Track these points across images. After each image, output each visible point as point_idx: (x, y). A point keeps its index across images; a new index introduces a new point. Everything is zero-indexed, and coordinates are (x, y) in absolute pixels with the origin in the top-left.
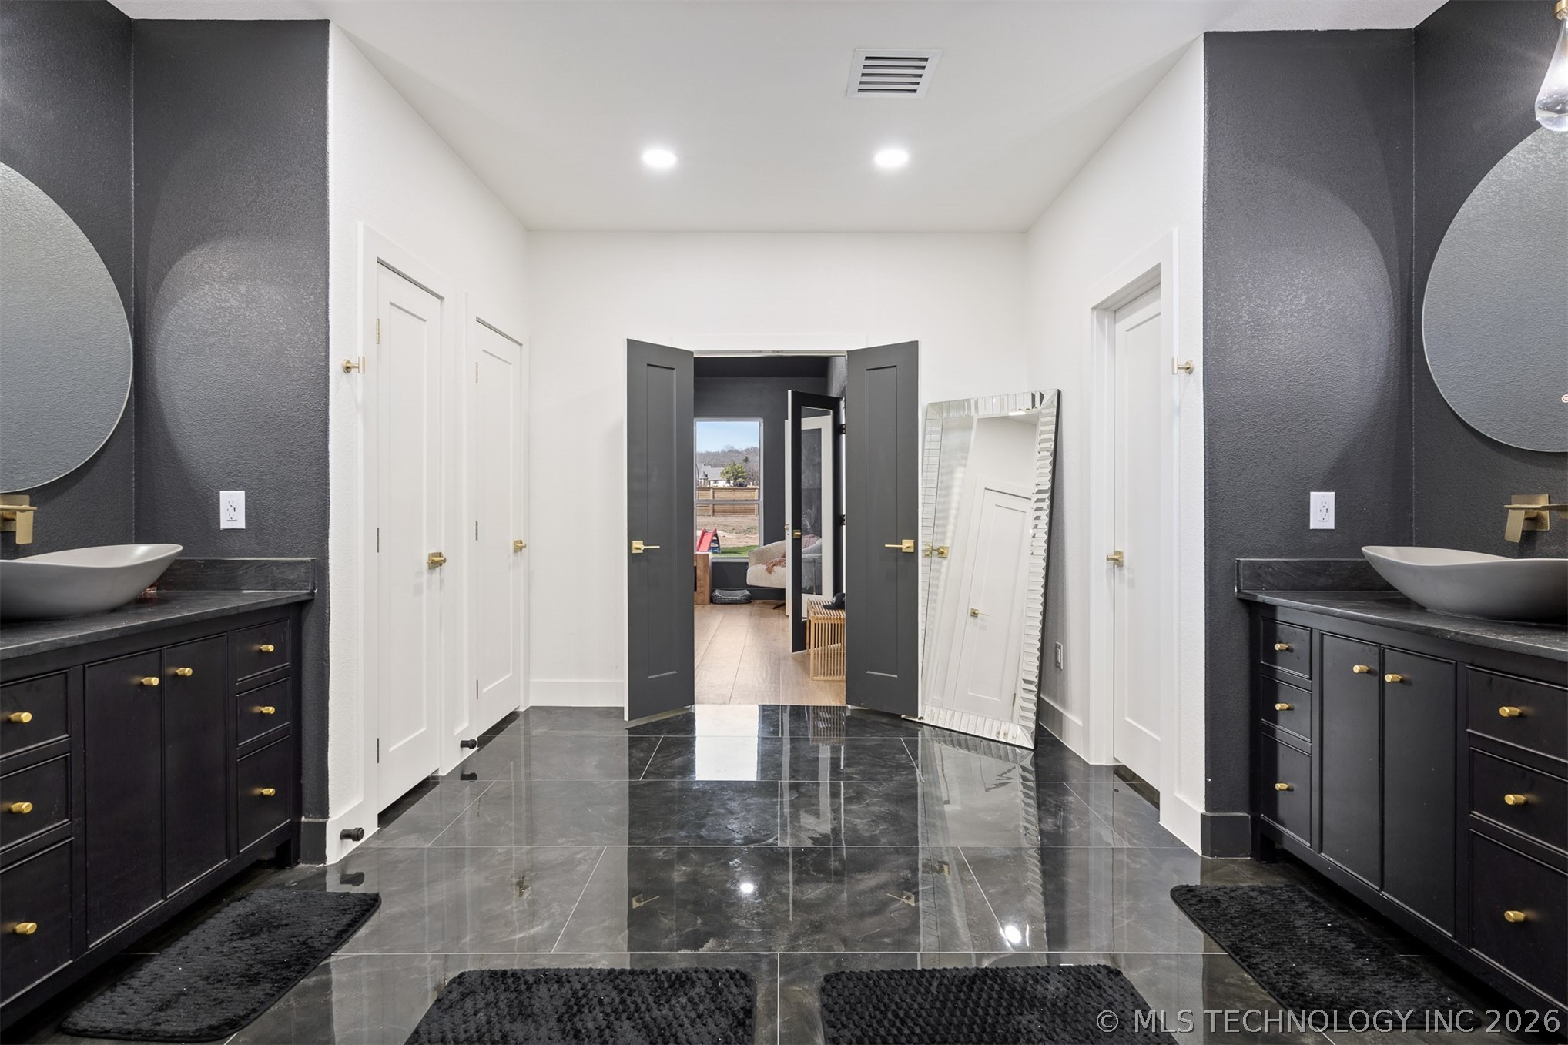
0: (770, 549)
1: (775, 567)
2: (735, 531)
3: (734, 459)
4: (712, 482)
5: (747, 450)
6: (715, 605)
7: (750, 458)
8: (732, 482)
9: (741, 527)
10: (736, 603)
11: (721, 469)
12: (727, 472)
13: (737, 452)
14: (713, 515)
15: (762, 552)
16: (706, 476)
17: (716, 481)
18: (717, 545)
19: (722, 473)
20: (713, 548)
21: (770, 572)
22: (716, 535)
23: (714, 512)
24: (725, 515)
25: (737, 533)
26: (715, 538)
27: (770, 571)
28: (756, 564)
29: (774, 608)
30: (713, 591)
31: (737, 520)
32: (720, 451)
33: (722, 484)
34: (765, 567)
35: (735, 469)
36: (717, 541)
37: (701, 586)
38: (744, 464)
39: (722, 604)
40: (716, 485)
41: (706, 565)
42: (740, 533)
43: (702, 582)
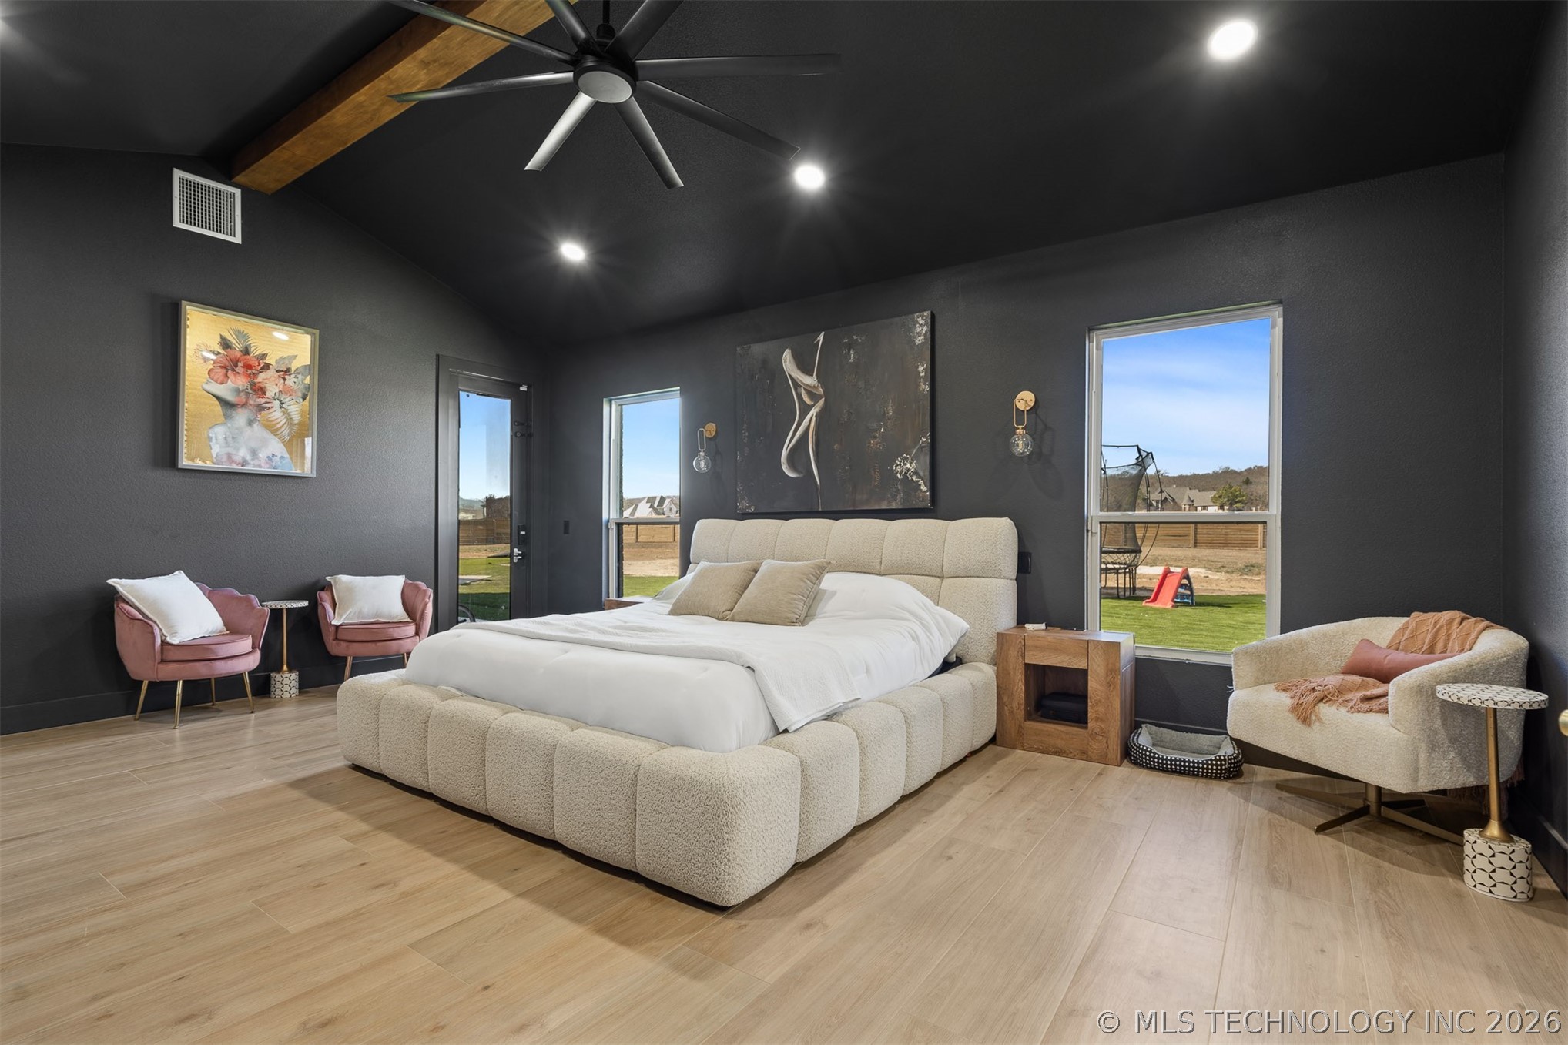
0: (1302, 644)
1: (1321, 705)
2: (1225, 569)
3: (1229, 481)
4: (1199, 508)
5: (1249, 470)
6: (1137, 771)
7: (1252, 479)
8: (1226, 507)
9: (1236, 563)
10: (1194, 775)
11: (1212, 494)
12: (1220, 497)
13: (1234, 472)
14: (1195, 546)
15: (1276, 651)
16: (1192, 501)
17: (1204, 508)
18: (1188, 592)
19: (1214, 497)
20: (1183, 596)
21: (1305, 720)
22: (1187, 577)
23: (1196, 543)
24: (1211, 547)
25: (1228, 572)
26: (1185, 581)
27: (1304, 715)
28: (1258, 683)
29: (1321, 829)
30: (1136, 727)
31: (1230, 554)
32: (1211, 473)
33: (1213, 510)
34: (1285, 700)
35: (1231, 493)
36: (1189, 587)
37: (1098, 719)
38: (1244, 487)
39: (1153, 768)
40: (1204, 512)
41: (1112, 671)
42: (1233, 572)
43: (1101, 709)
